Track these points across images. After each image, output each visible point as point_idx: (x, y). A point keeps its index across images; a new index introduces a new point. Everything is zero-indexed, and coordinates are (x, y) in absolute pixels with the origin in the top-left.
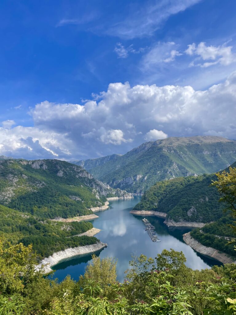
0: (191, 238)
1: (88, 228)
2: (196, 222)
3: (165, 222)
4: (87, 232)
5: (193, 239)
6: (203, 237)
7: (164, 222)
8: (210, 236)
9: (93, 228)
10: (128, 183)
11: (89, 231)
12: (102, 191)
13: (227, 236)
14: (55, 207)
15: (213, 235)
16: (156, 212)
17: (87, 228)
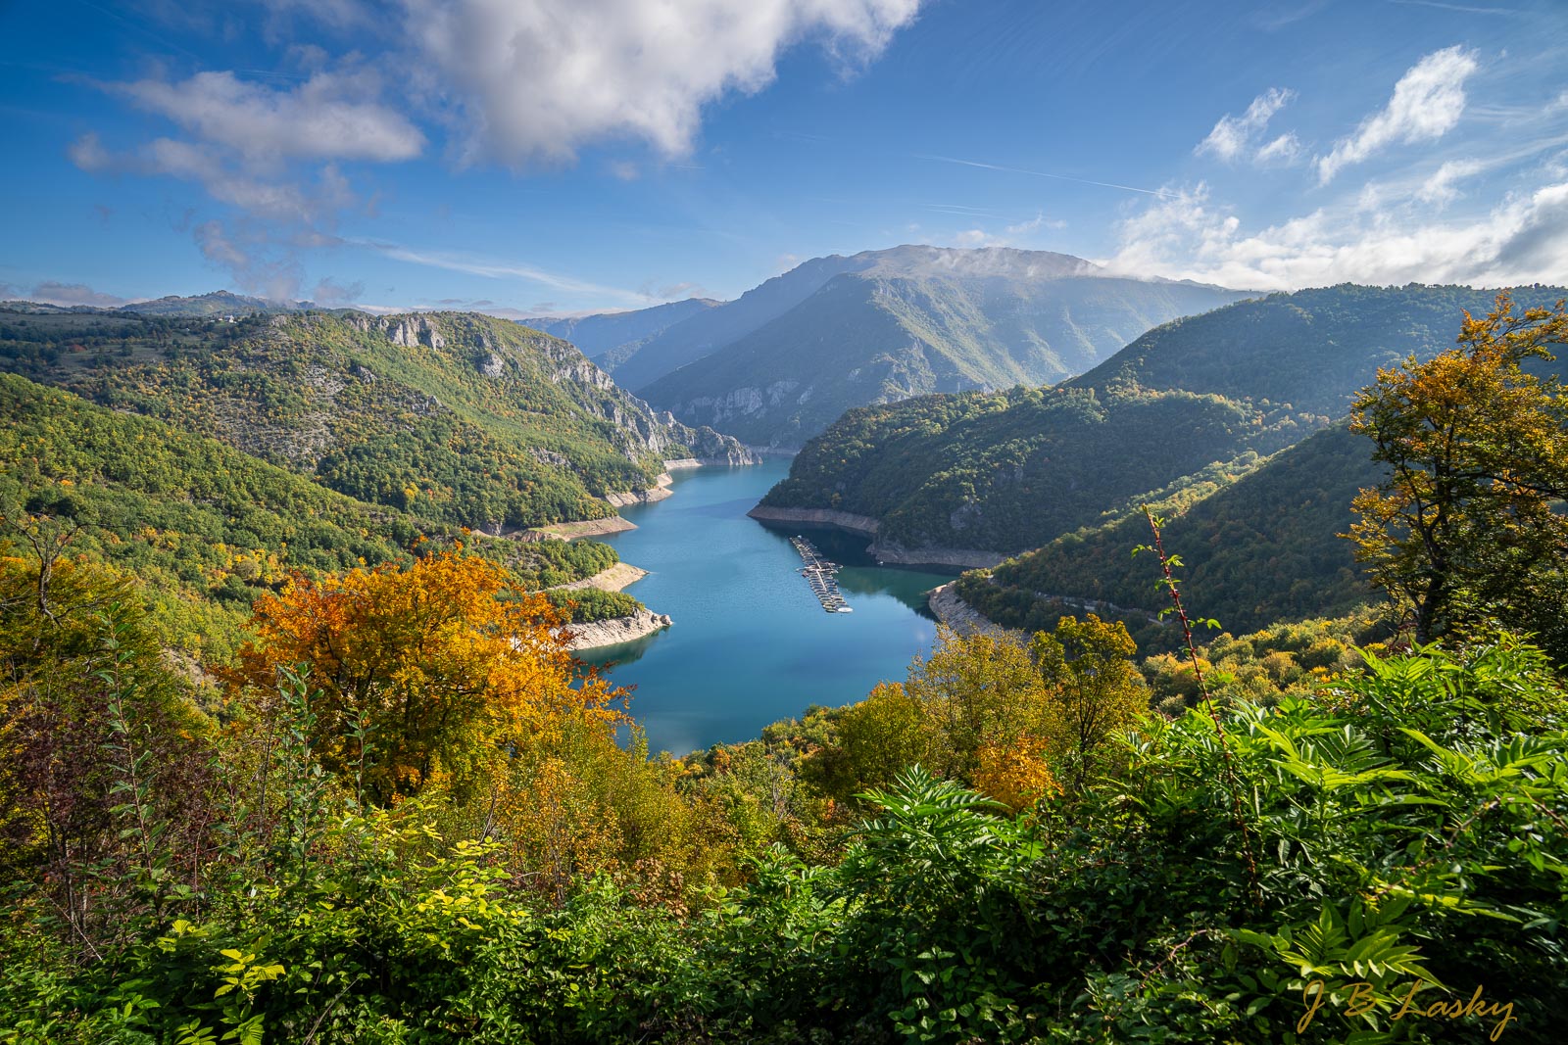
0: (958, 601)
1: (602, 565)
2: (978, 549)
3: (871, 549)
4: (598, 576)
5: (962, 604)
6: (995, 596)
7: (867, 550)
8: (1018, 596)
9: (619, 565)
10: (742, 408)
11: (605, 572)
12: (647, 438)
13: (1070, 594)
14: (479, 487)
15: (1027, 590)
16: (844, 514)
17: (597, 564)
